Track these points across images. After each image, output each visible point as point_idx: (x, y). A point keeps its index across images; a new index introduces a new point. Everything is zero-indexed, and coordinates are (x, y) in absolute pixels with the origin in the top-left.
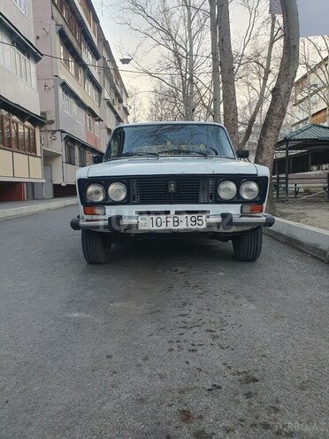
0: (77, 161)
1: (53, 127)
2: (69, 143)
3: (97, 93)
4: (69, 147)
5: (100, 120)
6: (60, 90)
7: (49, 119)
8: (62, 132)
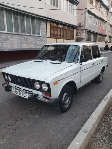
0: (92, 39)
1: (83, 28)
2: (89, 34)
3: (107, 11)
4: (89, 35)
5: (106, 22)
6: (87, 13)
7: (81, 25)
8: (86, 29)
